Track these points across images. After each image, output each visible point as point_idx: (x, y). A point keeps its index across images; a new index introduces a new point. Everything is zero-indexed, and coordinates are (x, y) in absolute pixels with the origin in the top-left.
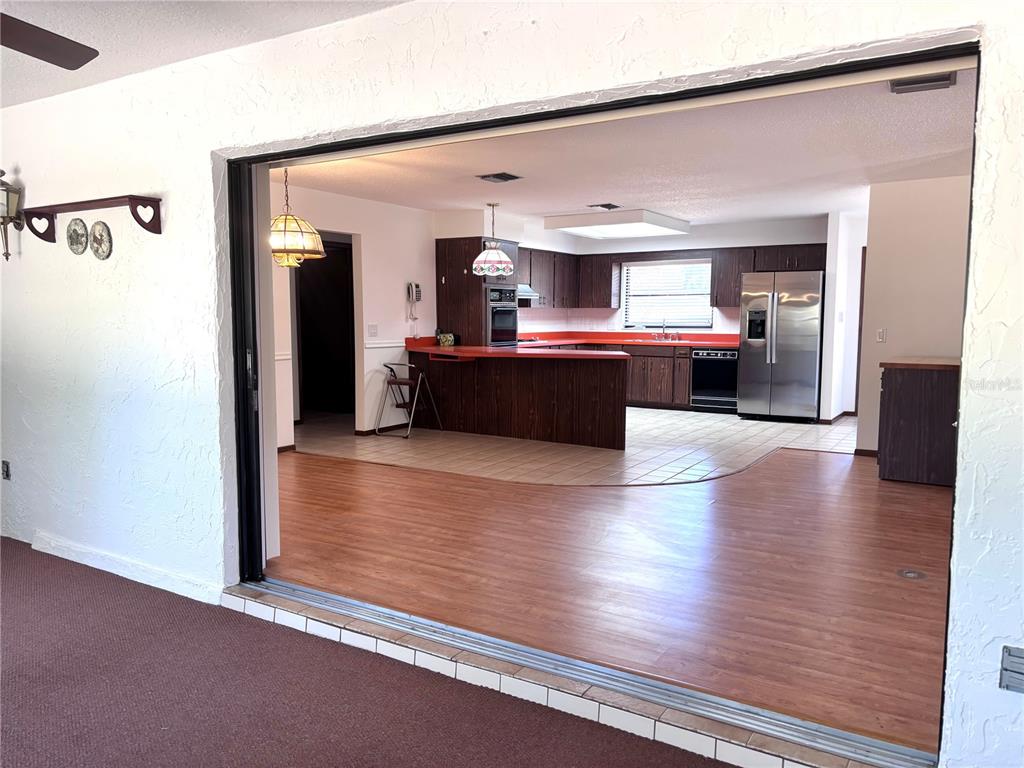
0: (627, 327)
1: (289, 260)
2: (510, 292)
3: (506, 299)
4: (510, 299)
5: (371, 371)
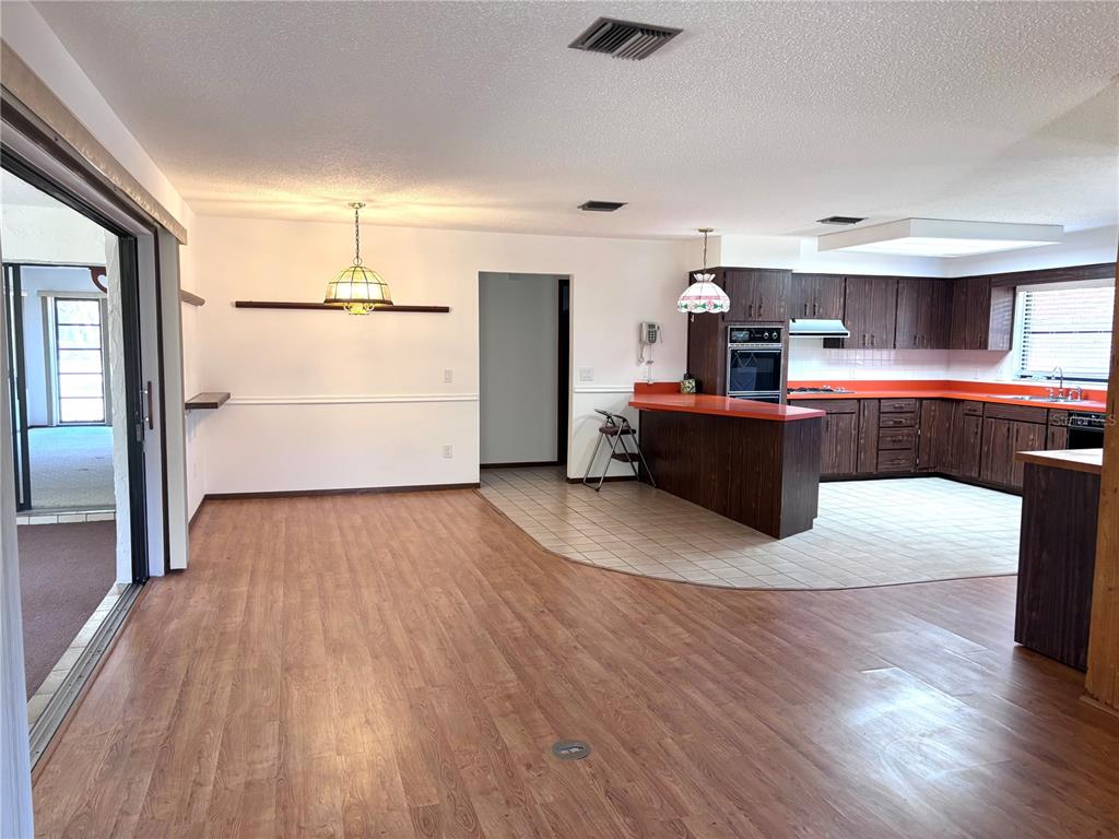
0: (1022, 377)
1: (358, 308)
2: (771, 331)
3: (762, 340)
4: (771, 340)
5: (582, 417)
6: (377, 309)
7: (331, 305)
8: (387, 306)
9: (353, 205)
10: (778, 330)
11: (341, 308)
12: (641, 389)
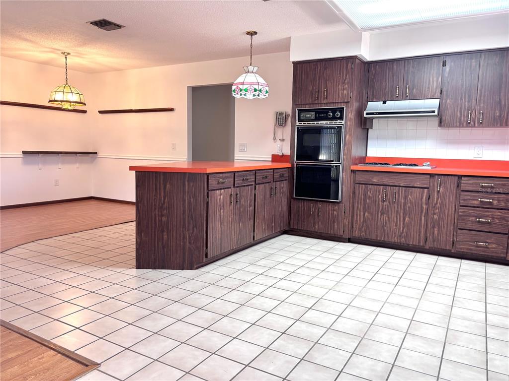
2: (334, 111)
3: (326, 118)
4: (334, 118)
9: (63, 53)
10: (341, 110)
12: (276, 159)
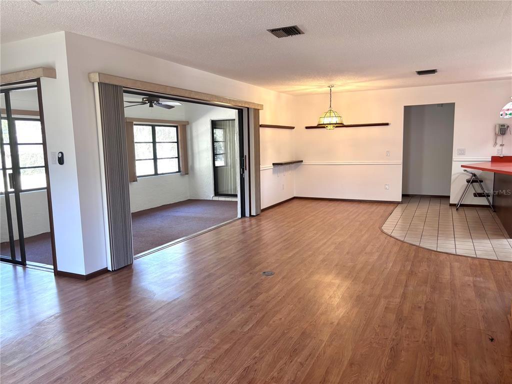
1: (330, 127)
5: (458, 173)
6: (336, 127)
7: (320, 126)
8: (341, 125)
9: (329, 87)
11: (324, 127)
12: (495, 159)
